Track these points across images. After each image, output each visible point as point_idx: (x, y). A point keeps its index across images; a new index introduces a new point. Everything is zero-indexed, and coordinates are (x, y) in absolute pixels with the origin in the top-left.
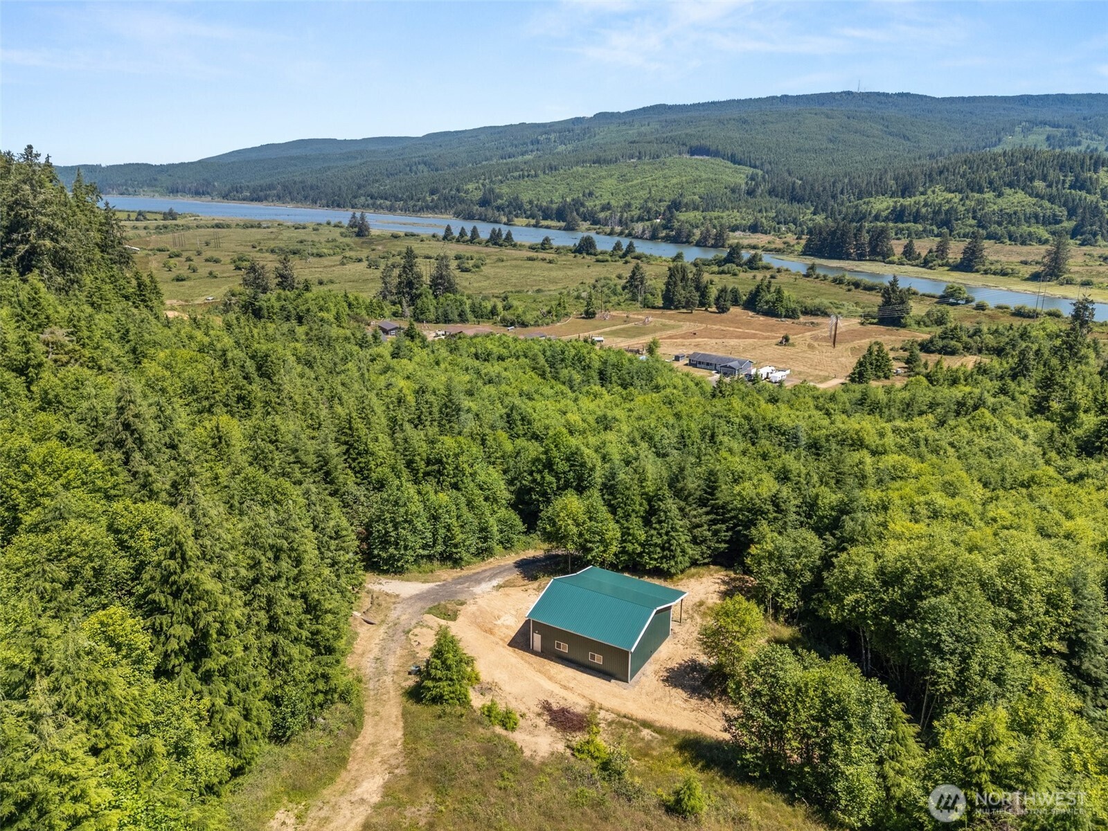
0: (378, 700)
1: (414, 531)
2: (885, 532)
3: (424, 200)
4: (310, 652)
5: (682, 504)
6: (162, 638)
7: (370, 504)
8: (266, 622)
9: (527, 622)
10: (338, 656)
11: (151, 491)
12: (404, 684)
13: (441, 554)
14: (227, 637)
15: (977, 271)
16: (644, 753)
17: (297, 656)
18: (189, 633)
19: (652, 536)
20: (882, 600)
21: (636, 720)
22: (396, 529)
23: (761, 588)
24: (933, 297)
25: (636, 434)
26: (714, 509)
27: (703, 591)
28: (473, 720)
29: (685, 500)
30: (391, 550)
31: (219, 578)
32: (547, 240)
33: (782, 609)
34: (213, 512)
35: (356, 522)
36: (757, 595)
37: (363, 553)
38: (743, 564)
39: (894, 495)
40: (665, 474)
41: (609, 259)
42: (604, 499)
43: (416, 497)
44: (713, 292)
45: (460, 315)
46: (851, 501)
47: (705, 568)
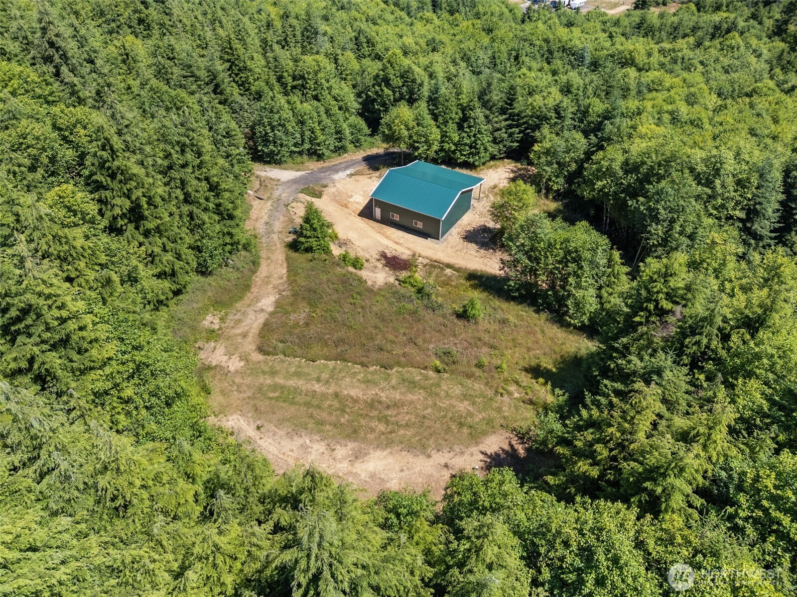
0: (269, 249)
1: (286, 133)
2: (634, 133)
4: (217, 218)
5: (488, 112)
6: (109, 207)
7: (252, 112)
8: (182, 197)
9: (371, 200)
10: (237, 221)
11: (79, 97)
12: (286, 240)
13: (308, 150)
14: (156, 207)
16: (446, 284)
17: (207, 220)
18: (127, 204)
19: (463, 138)
20: (622, 183)
21: (442, 264)
22: (273, 131)
23: (539, 176)
25: (457, 56)
26: (511, 117)
27: (497, 178)
28: (334, 263)
29: (490, 109)
30: (271, 147)
31: (143, 164)
33: (552, 189)
34: (129, 115)
35: (243, 125)
36: (535, 180)
37: (250, 149)
38: (528, 158)
39: (648, 104)
40: (476, 89)
42: (429, 110)
43: (286, 106)
46: (614, 109)
47: (501, 161)
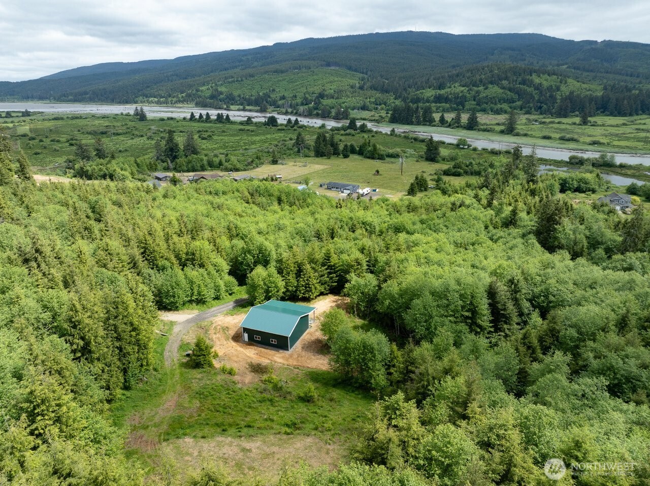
3: (177, 97)
5: (314, 266)
9: (240, 328)
12: (182, 361)
13: (196, 299)
15: (475, 130)
21: (291, 366)
24: (453, 145)
26: (330, 267)
27: (325, 306)
28: (216, 373)
29: (315, 263)
30: (172, 299)
32: (249, 119)
33: (361, 311)
37: (157, 301)
38: (343, 292)
41: (285, 128)
44: (341, 147)
45: (201, 167)
47: (327, 296)
